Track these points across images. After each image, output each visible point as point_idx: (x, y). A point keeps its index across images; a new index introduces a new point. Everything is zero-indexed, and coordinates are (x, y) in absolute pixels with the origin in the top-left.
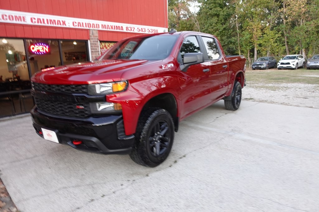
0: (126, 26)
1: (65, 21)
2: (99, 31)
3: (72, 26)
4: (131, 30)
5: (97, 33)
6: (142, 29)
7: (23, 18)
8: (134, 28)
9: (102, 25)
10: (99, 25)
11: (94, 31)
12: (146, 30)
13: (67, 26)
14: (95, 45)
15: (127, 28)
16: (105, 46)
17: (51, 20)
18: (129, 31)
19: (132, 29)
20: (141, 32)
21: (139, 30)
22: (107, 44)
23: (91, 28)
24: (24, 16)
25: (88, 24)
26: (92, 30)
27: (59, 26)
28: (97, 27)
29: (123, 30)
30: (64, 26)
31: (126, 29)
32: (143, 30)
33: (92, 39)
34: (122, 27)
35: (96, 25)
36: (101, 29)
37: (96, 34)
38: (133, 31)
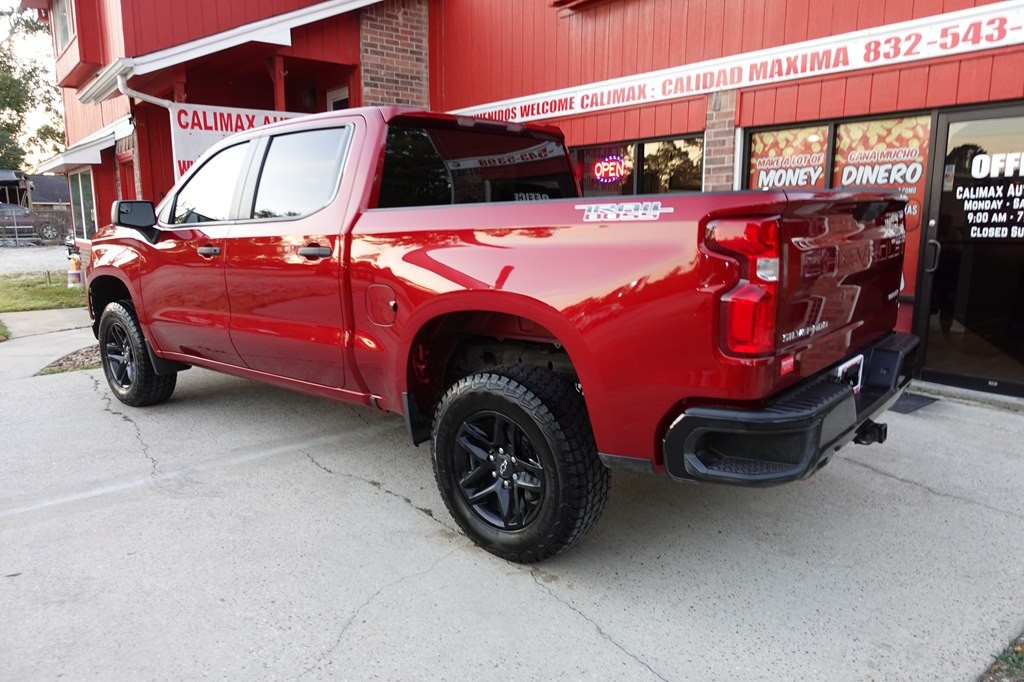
0: (868, 40)
1: (645, 86)
2: (742, 93)
3: (659, 97)
4: (897, 52)
5: (732, 101)
6: (977, 27)
7: (571, 99)
8: (919, 38)
9: (753, 67)
10: (740, 70)
11: (724, 99)
12: (1007, 27)
13: (649, 99)
14: (721, 148)
15: (873, 49)
16: (775, 144)
17: (616, 92)
18: (882, 61)
19: (904, 46)
20: (964, 47)
21: (956, 37)
22: (783, 135)
23: (714, 89)
24: (571, 95)
25: (705, 75)
26: (717, 92)
27: (631, 102)
28: (732, 82)
29: (846, 62)
30: (642, 101)
31: (864, 51)
32: (986, 30)
33: (713, 126)
34: (844, 50)
35: (732, 70)
36: (745, 82)
37: (730, 106)
38: (909, 52)
